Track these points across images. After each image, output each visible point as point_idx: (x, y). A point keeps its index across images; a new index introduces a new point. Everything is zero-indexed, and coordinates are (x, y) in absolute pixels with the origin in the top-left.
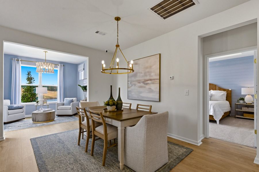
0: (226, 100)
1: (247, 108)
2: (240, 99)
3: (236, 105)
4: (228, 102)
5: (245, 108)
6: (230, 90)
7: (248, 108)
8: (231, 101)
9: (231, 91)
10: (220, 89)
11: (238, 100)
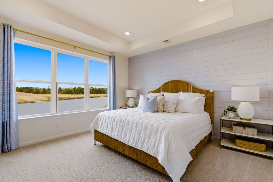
0: (205, 110)
1: (242, 128)
2: (228, 110)
3: (221, 121)
4: (207, 115)
5: (238, 128)
6: (211, 91)
7: (244, 129)
8: (213, 112)
9: (213, 93)
10: (196, 90)
11: (225, 111)
